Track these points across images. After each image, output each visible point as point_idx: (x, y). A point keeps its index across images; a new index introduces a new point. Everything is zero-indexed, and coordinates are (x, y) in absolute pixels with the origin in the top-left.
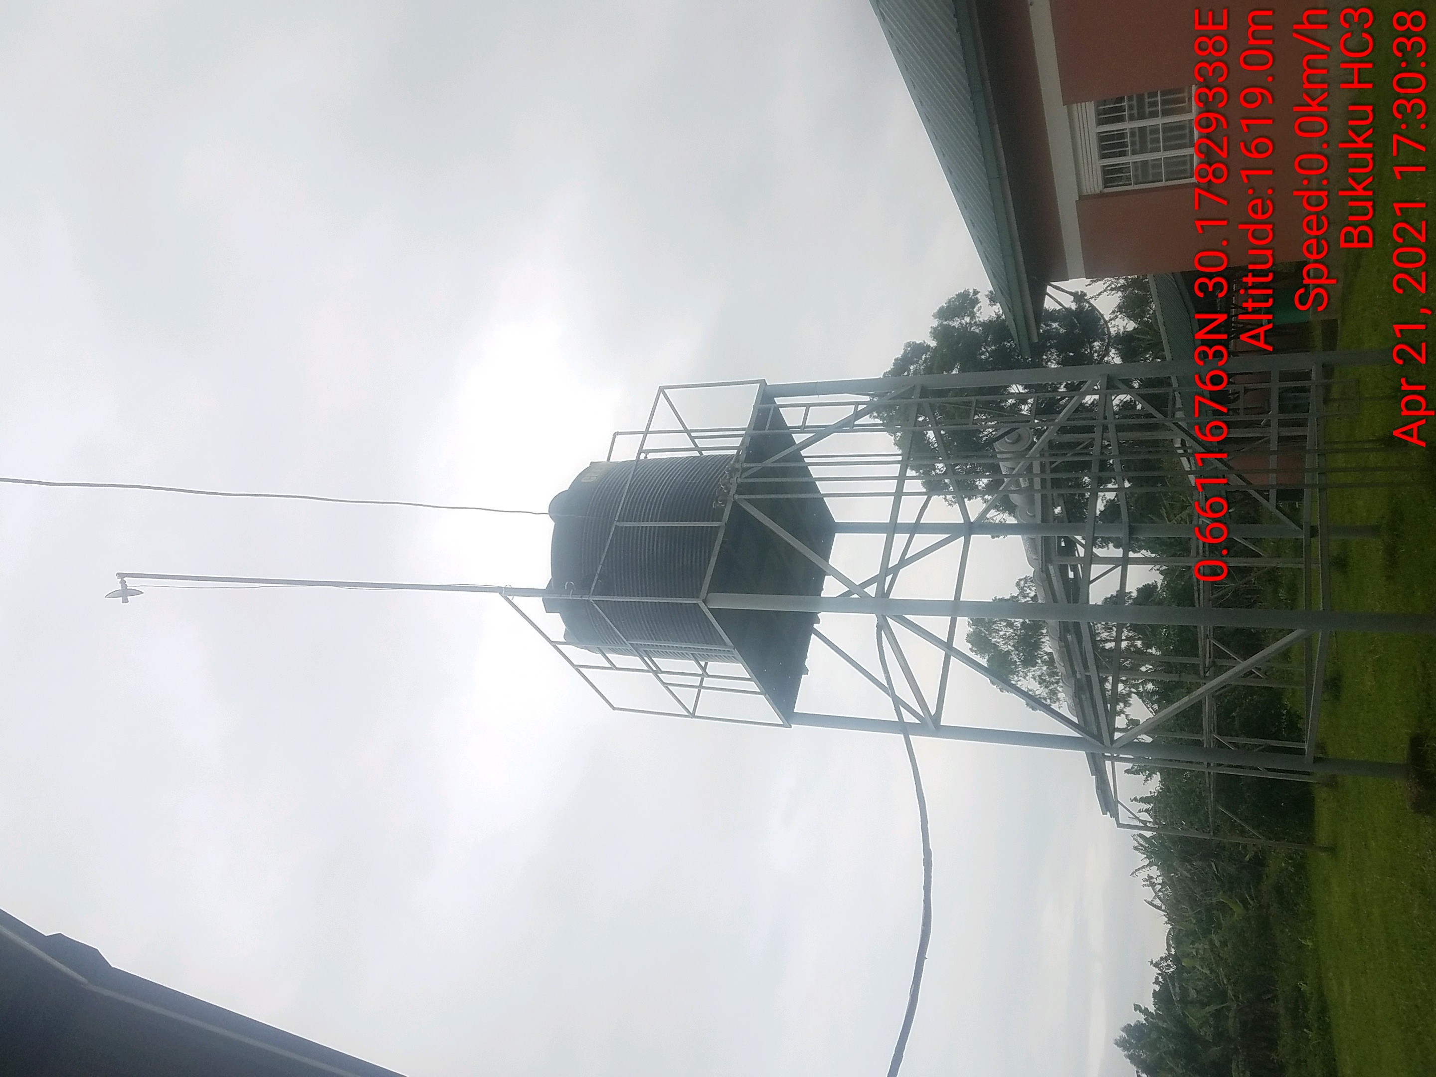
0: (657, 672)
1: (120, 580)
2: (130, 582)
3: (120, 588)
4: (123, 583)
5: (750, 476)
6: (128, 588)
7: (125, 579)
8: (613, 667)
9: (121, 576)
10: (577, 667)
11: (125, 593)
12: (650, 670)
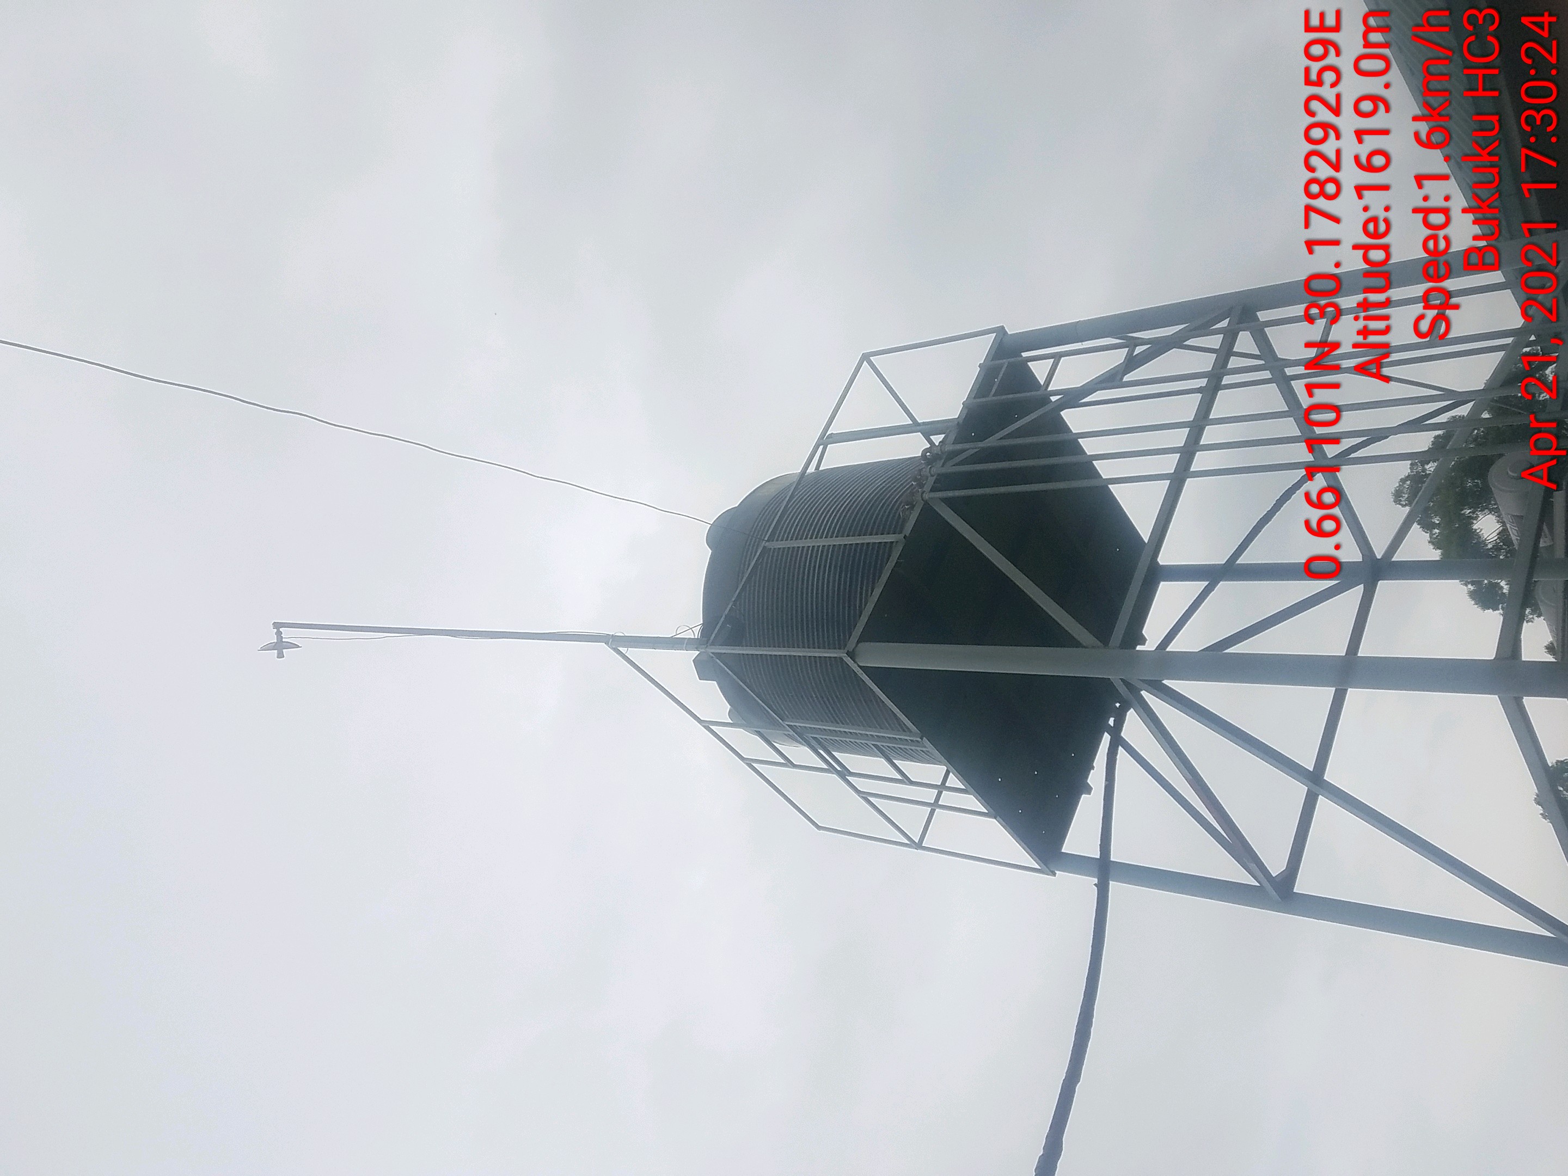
0: (844, 773)
1: (275, 630)
2: (287, 633)
3: (276, 641)
4: (279, 634)
5: (961, 463)
6: (284, 640)
7: (281, 629)
8: (789, 763)
9: (277, 626)
10: (749, 763)
11: (280, 646)
12: (832, 769)
